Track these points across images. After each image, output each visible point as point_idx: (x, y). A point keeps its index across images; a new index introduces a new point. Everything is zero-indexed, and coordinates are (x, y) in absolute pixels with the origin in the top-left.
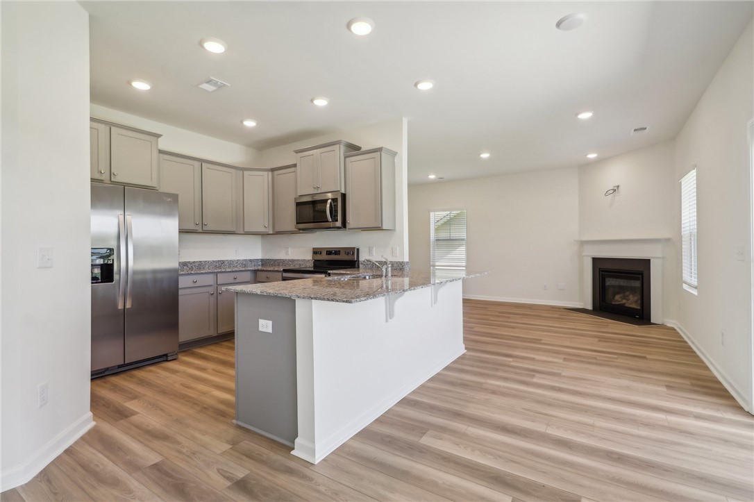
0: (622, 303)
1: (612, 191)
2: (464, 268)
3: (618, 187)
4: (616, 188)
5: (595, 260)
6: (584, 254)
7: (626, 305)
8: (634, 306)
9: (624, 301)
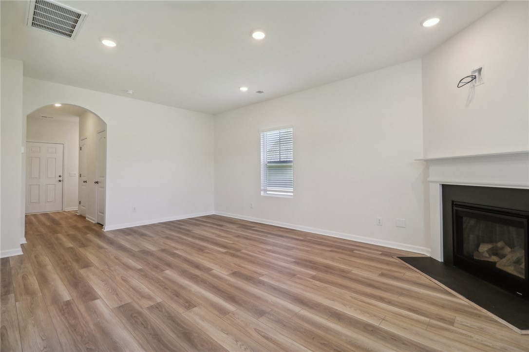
0: (490, 260)
1: (470, 79)
2: (292, 194)
3: (480, 70)
4: (476, 74)
5: (447, 189)
6: (429, 179)
7: (498, 266)
8: (511, 270)
9: (494, 259)
